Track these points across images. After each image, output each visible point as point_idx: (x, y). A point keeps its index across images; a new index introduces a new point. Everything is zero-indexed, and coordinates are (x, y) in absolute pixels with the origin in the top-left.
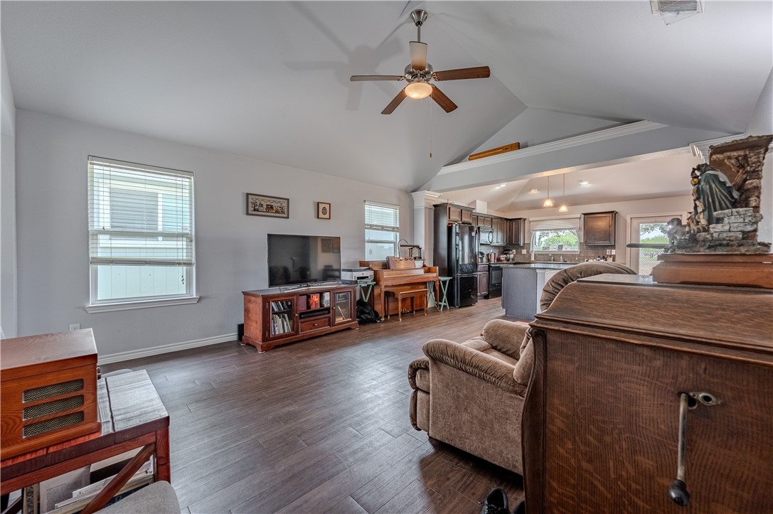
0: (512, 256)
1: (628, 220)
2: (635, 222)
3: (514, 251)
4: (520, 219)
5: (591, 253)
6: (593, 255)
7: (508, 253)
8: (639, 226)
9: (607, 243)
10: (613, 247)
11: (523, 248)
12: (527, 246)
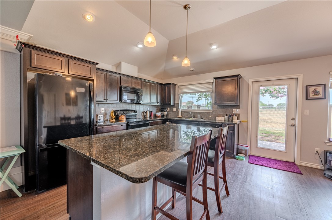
0: (166, 113)
1: (250, 83)
2: (256, 85)
3: (169, 109)
4: (170, 84)
5: (221, 112)
6: (222, 113)
7: (163, 111)
8: (259, 89)
9: (233, 103)
10: (237, 107)
11: (173, 106)
12: (176, 105)
